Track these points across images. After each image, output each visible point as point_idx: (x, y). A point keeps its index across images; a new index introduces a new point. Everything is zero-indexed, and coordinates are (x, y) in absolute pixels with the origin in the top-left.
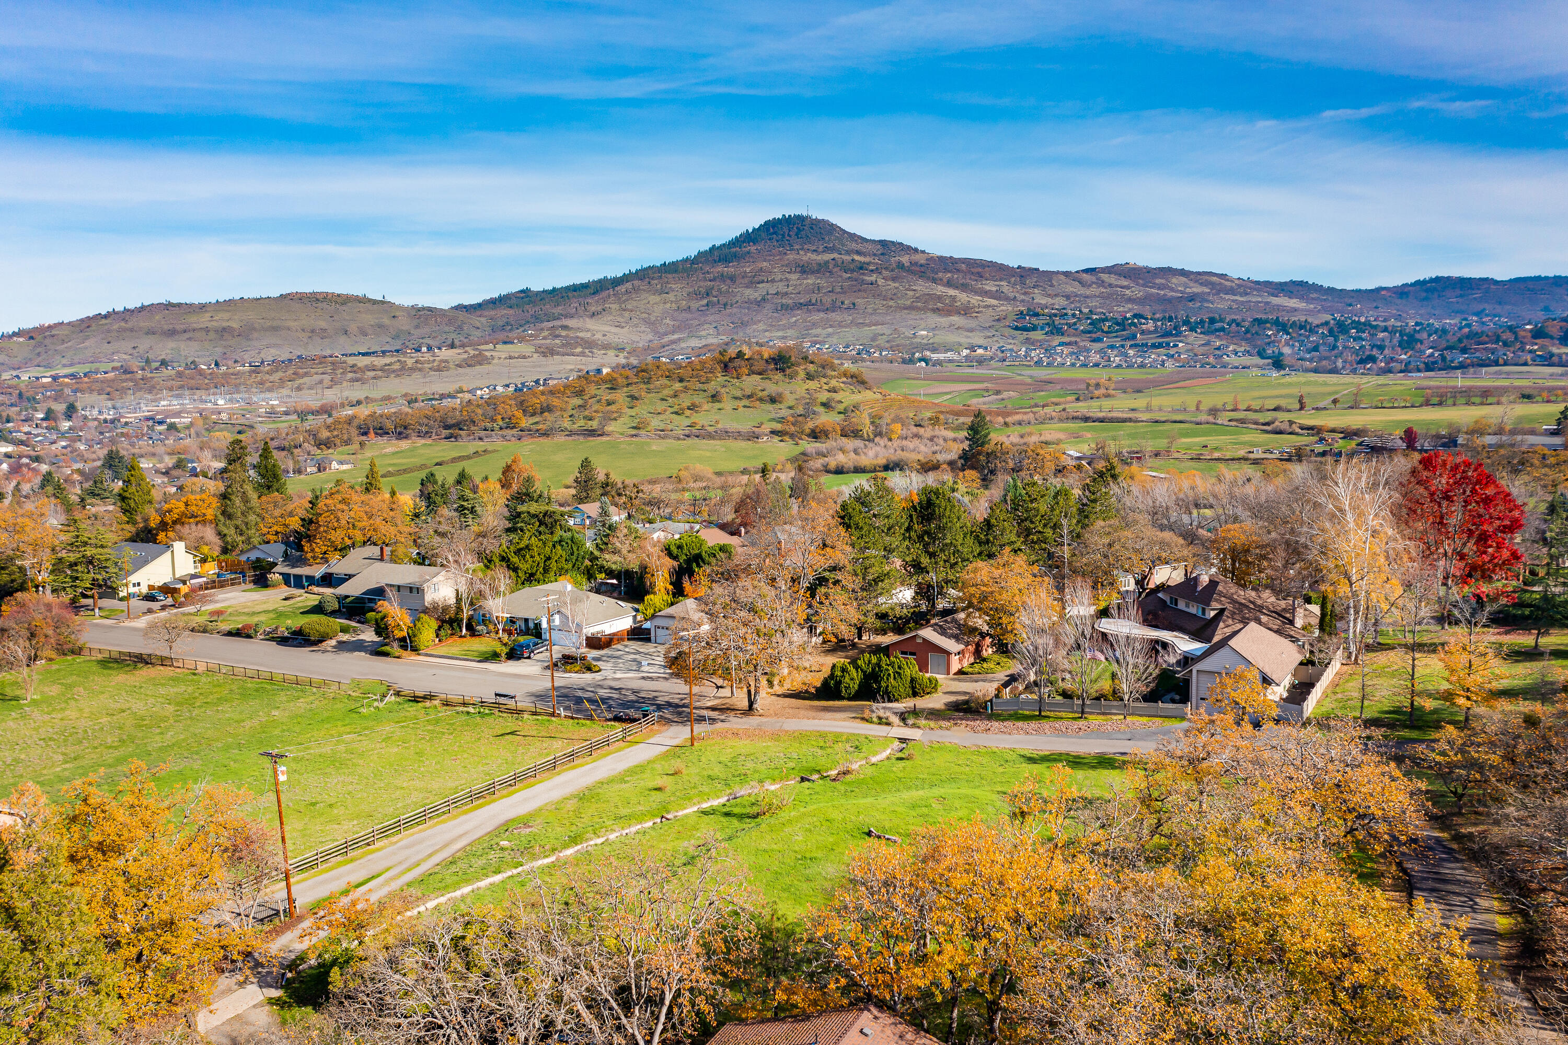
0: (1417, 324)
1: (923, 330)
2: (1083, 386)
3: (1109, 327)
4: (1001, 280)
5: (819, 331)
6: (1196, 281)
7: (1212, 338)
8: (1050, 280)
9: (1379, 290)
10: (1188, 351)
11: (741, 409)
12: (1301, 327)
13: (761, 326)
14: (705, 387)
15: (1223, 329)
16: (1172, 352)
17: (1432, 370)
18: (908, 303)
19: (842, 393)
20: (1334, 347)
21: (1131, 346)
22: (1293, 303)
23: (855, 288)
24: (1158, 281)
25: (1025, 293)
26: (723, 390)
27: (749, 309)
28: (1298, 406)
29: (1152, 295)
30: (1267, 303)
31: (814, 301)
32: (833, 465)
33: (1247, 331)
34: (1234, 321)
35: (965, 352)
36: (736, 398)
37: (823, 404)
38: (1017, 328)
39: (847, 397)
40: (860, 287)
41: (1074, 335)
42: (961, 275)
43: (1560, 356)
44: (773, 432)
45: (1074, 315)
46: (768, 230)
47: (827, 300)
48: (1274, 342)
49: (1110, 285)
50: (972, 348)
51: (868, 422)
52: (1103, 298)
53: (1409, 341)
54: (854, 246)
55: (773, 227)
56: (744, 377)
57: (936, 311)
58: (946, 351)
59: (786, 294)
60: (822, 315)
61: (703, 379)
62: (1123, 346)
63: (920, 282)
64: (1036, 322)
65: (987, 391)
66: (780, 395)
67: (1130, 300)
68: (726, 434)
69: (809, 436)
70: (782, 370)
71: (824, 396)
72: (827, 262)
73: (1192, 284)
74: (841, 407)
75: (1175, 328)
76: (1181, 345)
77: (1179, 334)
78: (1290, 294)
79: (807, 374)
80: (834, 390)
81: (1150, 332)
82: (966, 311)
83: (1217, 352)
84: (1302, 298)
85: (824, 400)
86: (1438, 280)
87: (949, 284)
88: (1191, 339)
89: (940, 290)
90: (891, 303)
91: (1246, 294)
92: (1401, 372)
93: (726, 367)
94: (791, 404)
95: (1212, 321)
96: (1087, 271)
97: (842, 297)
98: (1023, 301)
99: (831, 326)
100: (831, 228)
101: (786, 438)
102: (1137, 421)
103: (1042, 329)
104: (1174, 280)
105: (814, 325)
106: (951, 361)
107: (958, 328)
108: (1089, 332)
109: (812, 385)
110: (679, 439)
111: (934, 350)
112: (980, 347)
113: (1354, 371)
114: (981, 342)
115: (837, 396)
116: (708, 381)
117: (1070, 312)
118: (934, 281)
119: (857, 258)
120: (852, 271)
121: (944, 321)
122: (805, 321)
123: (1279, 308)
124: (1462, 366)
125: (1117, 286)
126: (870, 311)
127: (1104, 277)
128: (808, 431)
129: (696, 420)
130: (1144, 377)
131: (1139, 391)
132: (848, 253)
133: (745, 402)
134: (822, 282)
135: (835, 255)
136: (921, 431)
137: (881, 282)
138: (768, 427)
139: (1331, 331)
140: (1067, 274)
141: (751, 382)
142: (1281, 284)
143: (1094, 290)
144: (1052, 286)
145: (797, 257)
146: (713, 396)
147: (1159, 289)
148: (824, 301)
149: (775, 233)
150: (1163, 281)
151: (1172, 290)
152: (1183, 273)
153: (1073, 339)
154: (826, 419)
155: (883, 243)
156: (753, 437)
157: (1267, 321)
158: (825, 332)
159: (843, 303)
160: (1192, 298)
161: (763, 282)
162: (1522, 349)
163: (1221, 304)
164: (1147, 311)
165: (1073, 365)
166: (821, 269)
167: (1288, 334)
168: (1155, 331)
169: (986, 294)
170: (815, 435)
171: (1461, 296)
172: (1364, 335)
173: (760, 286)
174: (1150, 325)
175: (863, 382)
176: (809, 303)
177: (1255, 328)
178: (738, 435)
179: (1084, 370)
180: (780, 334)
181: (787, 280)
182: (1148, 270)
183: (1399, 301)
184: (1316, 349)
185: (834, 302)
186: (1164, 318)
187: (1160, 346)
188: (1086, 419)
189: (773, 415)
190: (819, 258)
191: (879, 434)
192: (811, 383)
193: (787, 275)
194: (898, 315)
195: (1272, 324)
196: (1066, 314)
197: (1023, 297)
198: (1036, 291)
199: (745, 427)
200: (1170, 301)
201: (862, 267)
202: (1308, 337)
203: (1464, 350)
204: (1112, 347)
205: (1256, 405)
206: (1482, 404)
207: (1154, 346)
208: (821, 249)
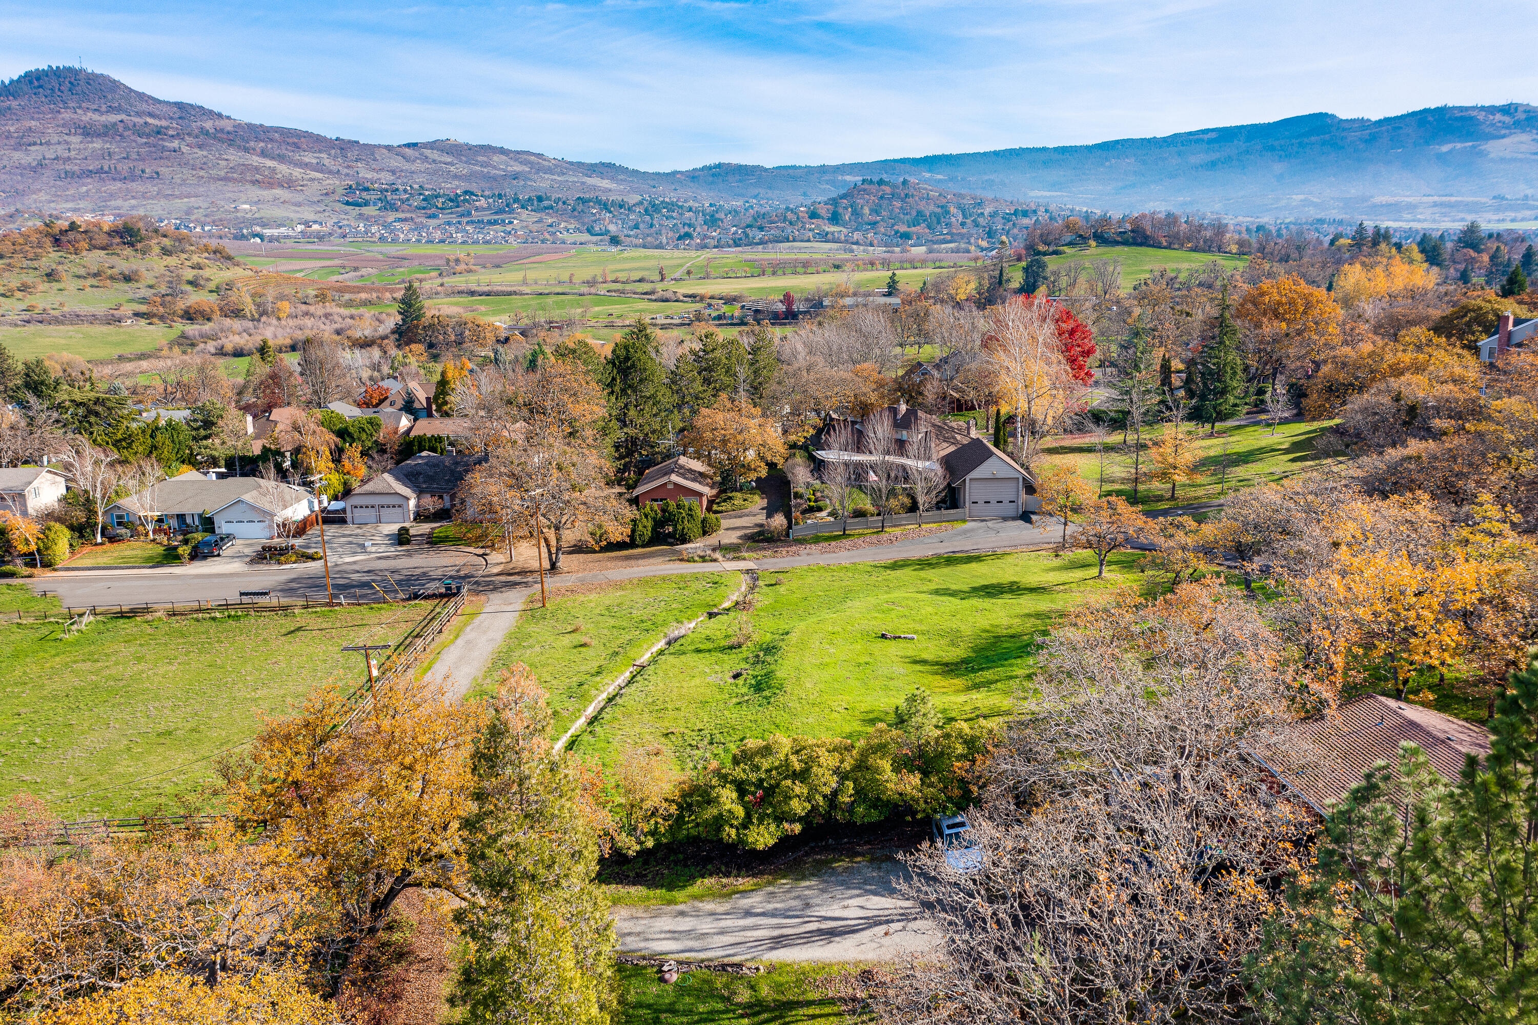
0: (711, 205)
1: (245, 203)
2: (443, 262)
3: (443, 203)
4: (320, 152)
5: (119, 202)
6: (516, 160)
7: (543, 215)
8: (373, 154)
9: (675, 173)
10: (522, 227)
11: (88, 290)
12: (621, 207)
13: (43, 197)
14: (35, 264)
15: (551, 207)
16: (509, 228)
17: (739, 246)
18: (222, 173)
19: (208, 269)
20: (652, 226)
21: (468, 223)
22: (605, 184)
23: (154, 155)
24: (480, 158)
25: (348, 167)
26: (60, 268)
27: (22, 175)
28: (658, 278)
29: (476, 172)
30: (583, 183)
31: (106, 168)
32: (229, 347)
33: (574, 210)
34: (559, 199)
35: (300, 228)
36: (79, 277)
37: (190, 283)
38: (348, 203)
39: (217, 274)
40: (161, 154)
41: (408, 211)
42: (275, 145)
43: (833, 233)
44: (137, 315)
45: (405, 191)
46: (31, 82)
47: (124, 167)
48: (599, 220)
49: (434, 161)
50: (307, 224)
51: (248, 300)
52: (429, 174)
53: (712, 221)
54: (145, 107)
55: (38, 79)
56: (85, 253)
57: (255, 182)
58: (280, 226)
59: (69, 159)
60: (119, 184)
61: (31, 255)
62: (459, 223)
63: (231, 151)
64: (368, 197)
65: (344, 267)
66: (136, 272)
67: (456, 177)
68: (77, 318)
69: (182, 317)
70: (131, 245)
71: (189, 274)
72: (115, 124)
73: (512, 163)
74: (212, 285)
75: (507, 206)
76: (515, 222)
77: (512, 211)
78: (602, 176)
79: (163, 249)
80: (199, 267)
81: (484, 209)
82: (289, 184)
83: (550, 229)
84: (612, 179)
85: (190, 278)
86: (719, 166)
87: (264, 154)
88: (524, 217)
89: (256, 160)
90: (202, 173)
91: (564, 174)
92: (715, 247)
93: (57, 242)
94: (151, 283)
95: (540, 199)
96: (408, 145)
97: (141, 165)
98: (347, 175)
99: (133, 197)
100: (115, 85)
101: (155, 320)
102: (522, 294)
103: (375, 204)
104: (495, 158)
105: (112, 196)
106: (287, 237)
107: (284, 202)
108: (424, 208)
109: (172, 261)
110: (16, 325)
111: (264, 225)
112: (315, 222)
113: (677, 247)
114: (311, 217)
115: (206, 273)
116: (37, 257)
117: (401, 188)
118: (247, 150)
119: (150, 120)
120: (148, 136)
121: (267, 194)
122: (99, 191)
123: (594, 188)
124: (762, 242)
125: (441, 162)
126: (179, 181)
127: (427, 152)
128: (180, 312)
129: (34, 303)
130: (495, 252)
131: (498, 266)
132: (138, 114)
133: (91, 281)
134: (114, 148)
135: (123, 117)
136: (312, 309)
137: (185, 149)
138: (128, 309)
139: (646, 210)
140: (389, 148)
141: (94, 259)
142: (592, 165)
143: (418, 166)
144: (375, 160)
145: (75, 116)
146: (48, 275)
147: (482, 166)
148: (119, 167)
149: (41, 87)
150: (485, 159)
151: (494, 167)
152: (502, 151)
153: (408, 215)
154: (195, 298)
155: (180, 106)
156: (114, 320)
157: (590, 200)
158: (127, 204)
159: (143, 171)
160: (516, 177)
161: (35, 144)
162: (803, 227)
163: (543, 183)
164: (474, 187)
165: (419, 241)
166: (107, 132)
167: (610, 212)
168: (489, 208)
169: (306, 165)
170: (189, 316)
171: (740, 181)
172: (674, 214)
173: (33, 148)
174: (483, 202)
175: (229, 258)
176: (100, 171)
177: (580, 207)
178: (93, 319)
179: (430, 246)
180: (70, 205)
181: (67, 143)
182: (470, 147)
183: (692, 185)
184: (636, 227)
185: (132, 170)
186: (494, 195)
187: (495, 222)
188: (472, 293)
189: (130, 295)
190: (103, 118)
191: (264, 313)
192: (169, 258)
193: (66, 137)
194: (212, 187)
195: (595, 203)
196: (397, 190)
197: (346, 171)
198: (359, 164)
199: (100, 309)
200: (495, 178)
201: (159, 132)
202: (628, 216)
203: (761, 229)
204: (449, 224)
205: (623, 276)
206: (805, 273)
207: (490, 223)
208: (104, 108)
